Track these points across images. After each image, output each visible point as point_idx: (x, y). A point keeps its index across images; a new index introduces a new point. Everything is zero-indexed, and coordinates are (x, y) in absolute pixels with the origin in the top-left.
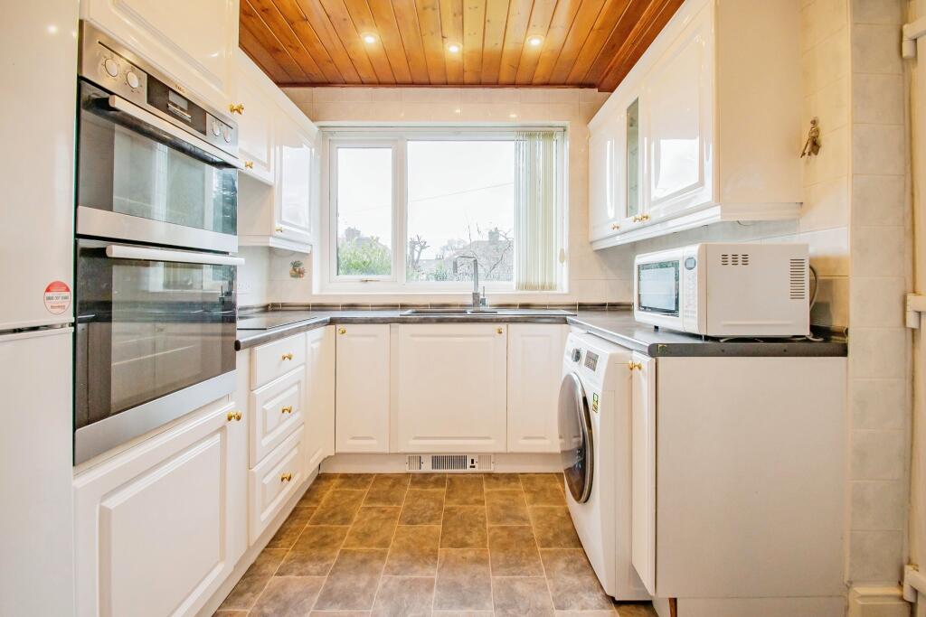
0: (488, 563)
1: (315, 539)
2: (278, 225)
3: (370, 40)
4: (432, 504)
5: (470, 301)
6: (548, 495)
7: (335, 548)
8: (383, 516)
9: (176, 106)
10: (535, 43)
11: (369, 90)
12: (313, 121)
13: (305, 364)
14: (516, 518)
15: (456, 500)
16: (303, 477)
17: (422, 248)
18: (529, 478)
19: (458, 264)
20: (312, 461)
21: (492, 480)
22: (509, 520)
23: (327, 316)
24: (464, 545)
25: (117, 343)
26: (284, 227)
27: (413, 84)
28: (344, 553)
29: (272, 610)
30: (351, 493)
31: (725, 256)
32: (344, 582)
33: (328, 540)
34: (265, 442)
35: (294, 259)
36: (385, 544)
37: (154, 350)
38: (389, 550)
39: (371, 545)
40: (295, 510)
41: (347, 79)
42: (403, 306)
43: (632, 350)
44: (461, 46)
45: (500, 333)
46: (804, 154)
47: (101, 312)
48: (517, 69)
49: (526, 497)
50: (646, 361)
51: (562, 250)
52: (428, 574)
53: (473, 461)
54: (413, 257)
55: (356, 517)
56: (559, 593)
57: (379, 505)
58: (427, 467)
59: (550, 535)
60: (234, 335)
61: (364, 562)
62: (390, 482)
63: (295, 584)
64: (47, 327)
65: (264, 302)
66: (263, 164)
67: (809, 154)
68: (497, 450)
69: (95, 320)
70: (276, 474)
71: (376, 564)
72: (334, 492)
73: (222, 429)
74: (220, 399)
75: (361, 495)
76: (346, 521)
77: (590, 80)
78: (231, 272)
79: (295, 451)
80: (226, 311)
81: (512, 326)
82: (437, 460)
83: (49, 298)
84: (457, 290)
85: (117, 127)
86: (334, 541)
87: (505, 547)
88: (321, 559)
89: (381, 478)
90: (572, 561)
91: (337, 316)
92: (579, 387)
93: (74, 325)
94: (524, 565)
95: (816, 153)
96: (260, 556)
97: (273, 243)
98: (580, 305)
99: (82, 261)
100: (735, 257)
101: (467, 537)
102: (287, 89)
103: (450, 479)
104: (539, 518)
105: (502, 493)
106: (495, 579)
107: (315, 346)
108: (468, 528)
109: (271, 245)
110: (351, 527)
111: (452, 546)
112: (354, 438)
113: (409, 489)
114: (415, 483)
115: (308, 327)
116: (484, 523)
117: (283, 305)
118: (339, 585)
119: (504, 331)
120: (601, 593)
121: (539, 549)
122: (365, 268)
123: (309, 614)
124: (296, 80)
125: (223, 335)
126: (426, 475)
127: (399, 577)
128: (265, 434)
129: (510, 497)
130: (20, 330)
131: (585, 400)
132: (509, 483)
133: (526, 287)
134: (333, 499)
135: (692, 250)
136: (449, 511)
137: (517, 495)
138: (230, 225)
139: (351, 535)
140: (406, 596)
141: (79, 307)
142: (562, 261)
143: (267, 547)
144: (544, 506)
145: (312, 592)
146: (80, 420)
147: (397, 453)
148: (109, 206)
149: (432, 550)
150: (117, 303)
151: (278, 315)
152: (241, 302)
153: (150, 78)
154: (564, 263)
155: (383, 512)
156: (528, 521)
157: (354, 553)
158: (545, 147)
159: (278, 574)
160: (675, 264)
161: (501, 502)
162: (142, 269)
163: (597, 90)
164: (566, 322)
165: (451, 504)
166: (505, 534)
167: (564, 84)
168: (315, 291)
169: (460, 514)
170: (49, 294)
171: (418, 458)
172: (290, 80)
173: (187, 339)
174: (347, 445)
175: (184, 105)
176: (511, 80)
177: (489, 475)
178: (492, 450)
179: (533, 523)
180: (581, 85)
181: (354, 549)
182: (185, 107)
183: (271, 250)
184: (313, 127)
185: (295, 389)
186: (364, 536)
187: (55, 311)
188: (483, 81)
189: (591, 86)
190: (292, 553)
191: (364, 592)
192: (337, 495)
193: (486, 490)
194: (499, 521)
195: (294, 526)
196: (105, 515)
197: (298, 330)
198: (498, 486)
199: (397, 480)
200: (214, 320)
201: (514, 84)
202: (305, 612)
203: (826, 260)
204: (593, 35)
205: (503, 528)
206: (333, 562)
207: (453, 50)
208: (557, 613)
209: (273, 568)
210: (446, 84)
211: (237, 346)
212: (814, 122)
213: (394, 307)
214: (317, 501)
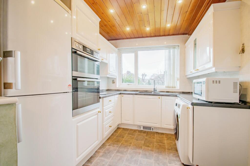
0: (154, 151)
1: (116, 140)
2: (109, 72)
3: (128, 29)
4: (142, 137)
5: (153, 90)
6: (171, 139)
7: (120, 143)
8: (131, 138)
9: (88, 51)
10: (169, 25)
11: (129, 40)
12: (116, 48)
13: (114, 103)
14: (162, 143)
15: (148, 137)
16: (114, 127)
17: (146, 76)
18: (167, 134)
19: (155, 80)
20: (116, 124)
21: (157, 134)
22: (160, 143)
23: (119, 92)
24: (148, 146)
25: (79, 96)
26: (110, 72)
27: (139, 37)
28: (122, 144)
29: (107, 152)
30: (124, 132)
31: (213, 81)
32: (121, 149)
33: (119, 141)
34: (106, 118)
35: (113, 79)
36: (131, 143)
37: (86, 97)
38: (132, 145)
39: (128, 143)
40: (113, 134)
41: (124, 38)
42: (137, 91)
43: (188, 104)
44: (150, 28)
45: (159, 98)
46: (240, 53)
47: (76, 90)
48: (165, 32)
49: (165, 139)
50: (191, 106)
51: (178, 78)
52: (140, 151)
53: (153, 129)
54: (143, 78)
55: (125, 137)
56: (170, 160)
57: (130, 135)
58: (142, 129)
59: (170, 148)
60: (99, 95)
61: (126, 146)
62: (133, 131)
63: (112, 148)
64: (68, 92)
65: (107, 89)
66: (105, 59)
67: (242, 53)
68: (159, 127)
69: (75, 91)
70: (108, 125)
71: (129, 147)
72: (121, 131)
73: (97, 114)
74: (97, 108)
75: (127, 133)
76: (123, 138)
77: (185, 32)
78: (98, 83)
79: (112, 121)
80: (98, 90)
81: (162, 97)
82: (144, 127)
83: (69, 87)
84: (150, 88)
85: (78, 56)
86: (120, 141)
87: (158, 149)
88: (117, 144)
89: (131, 130)
90: (174, 154)
91: (121, 92)
92: (176, 112)
93: (72, 92)
94: (162, 153)
95: (244, 53)
96: (105, 142)
97: (108, 76)
98: (183, 92)
99: (73, 81)
100: (216, 81)
101: (149, 145)
102: (109, 41)
103: (147, 132)
104: (168, 144)
105: (159, 137)
106: (155, 155)
107: (117, 99)
108: (150, 143)
109: (107, 76)
110: (124, 139)
111: (146, 146)
112: (125, 120)
113: (137, 133)
114: (138, 132)
115: (114, 95)
116: (154, 143)
117: (111, 90)
118: (120, 150)
119: (160, 98)
120: (181, 162)
121: (167, 150)
122: (130, 81)
123: (114, 154)
124: (113, 39)
125: (97, 95)
126: (142, 131)
127: (133, 150)
128: (106, 116)
129: (161, 138)
130: (64, 93)
131: (177, 116)
132: (162, 135)
133: (168, 87)
134: (120, 133)
135: (204, 79)
136: (146, 139)
137: (163, 138)
138: (98, 73)
139: (124, 140)
140: (134, 154)
141: (73, 89)
142: (178, 81)
143: (107, 140)
144: (170, 141)
145: (115, 150)
146: (73, 109)
147: (135, 125)
148: (77, 71)
149: (141, 147)
150: (79, 88)
151: (109, 92)
152: (101, 89)
153: (83, 46)
154: (179, 81)
155: (131, 137)
156: (165, 144)
157: (124, 144)
158: (173, 51)
159: (109, 146)
160: (201, 83)
161: (159, 139)
162: (83, 82)
163: (188, 35)
164: (177, 96)
165: (147, 138)
166: (159, 146)
167: (178, 34)
168: (117, 87)
169: (148, 140)
170: (68, 87)
171: (140, 127)
172: (111, 39)
173: (91, 96)
174: (124, 122)
175: (89, 50)
176: (163, 34)
177: (157, 133)
178: (158, 127)
179: (166, 144)
180: (183, 34)
181: (124, 143)
182: (90, 51)
183: (108, 78)
184: (116, 49)
185: (112, 108)
186: (126, 141)
187: (69, 89)
188: (156, 35)
189: (186, 34)
190: (112, 142)
191: (126, 152)
192: (121, 132)
193: (155, 136)
194: (158, 143)
195: (112, 137)
196: (77, 126)
197: (112, 95)
198: (159, 135)
199: (135, 131)
200: (96, 92)
201: (164, 35)
202: (113, 154)
203: (246, 82)
204: (185, 21)
205: (159, 145)
206: (120, 145)
207: (148, 29)
208: (169, 164)
209: (108, 144)
210: (147, 37)
211: (100, 98)
212: (243, 44)
213: (135, 91)
214: (117, 133)
